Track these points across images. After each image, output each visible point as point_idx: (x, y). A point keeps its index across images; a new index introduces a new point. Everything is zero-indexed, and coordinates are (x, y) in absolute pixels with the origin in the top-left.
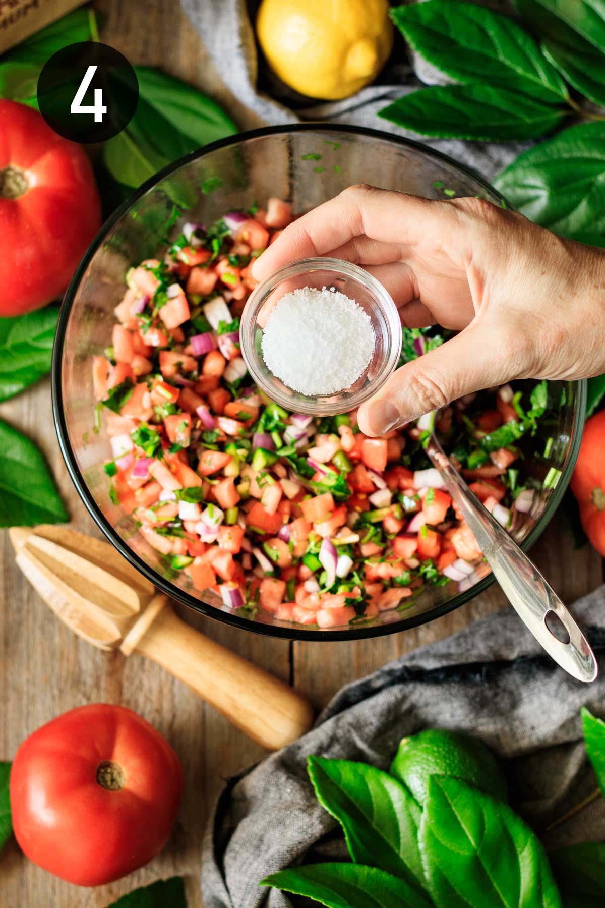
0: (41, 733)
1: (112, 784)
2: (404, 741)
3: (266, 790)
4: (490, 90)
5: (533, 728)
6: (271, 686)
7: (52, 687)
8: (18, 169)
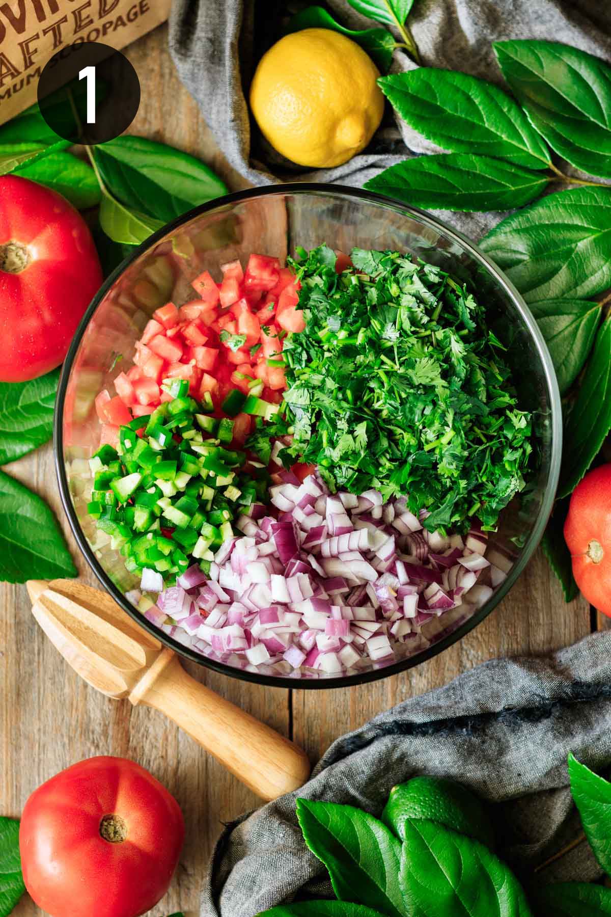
0: (48, 787)
1: (115, 836)
2: (394, 789)
3: (260, 835)
4: (474, 158)
5: (519, 775)
6: (269, 740)
7: (62, 735)
8: (19, 244)
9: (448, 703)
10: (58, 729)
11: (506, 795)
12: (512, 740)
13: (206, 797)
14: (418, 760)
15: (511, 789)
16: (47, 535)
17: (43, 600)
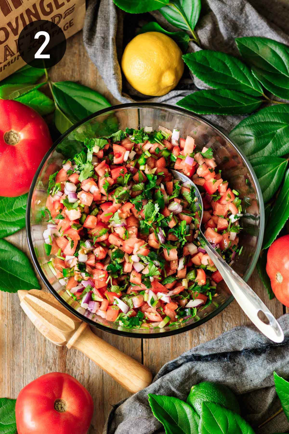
0: (29, 386)
1: (61, 409)
2: (193, 387)
3: (130, 410)
4: (228, 91)
5: (251, 381)
6: (133, 364)
7: (34, 364)
8: (15, 131)
9: (217, 347)
10: (32, 361)
11: (245, 390)
12: (247, 364)
13: (103, 393)
14: (204, 374)
15: (248, 387)
16: (26, 270)
17: (26, 299)
